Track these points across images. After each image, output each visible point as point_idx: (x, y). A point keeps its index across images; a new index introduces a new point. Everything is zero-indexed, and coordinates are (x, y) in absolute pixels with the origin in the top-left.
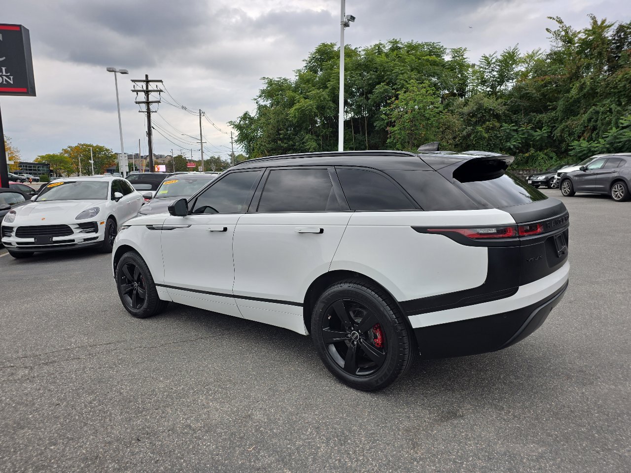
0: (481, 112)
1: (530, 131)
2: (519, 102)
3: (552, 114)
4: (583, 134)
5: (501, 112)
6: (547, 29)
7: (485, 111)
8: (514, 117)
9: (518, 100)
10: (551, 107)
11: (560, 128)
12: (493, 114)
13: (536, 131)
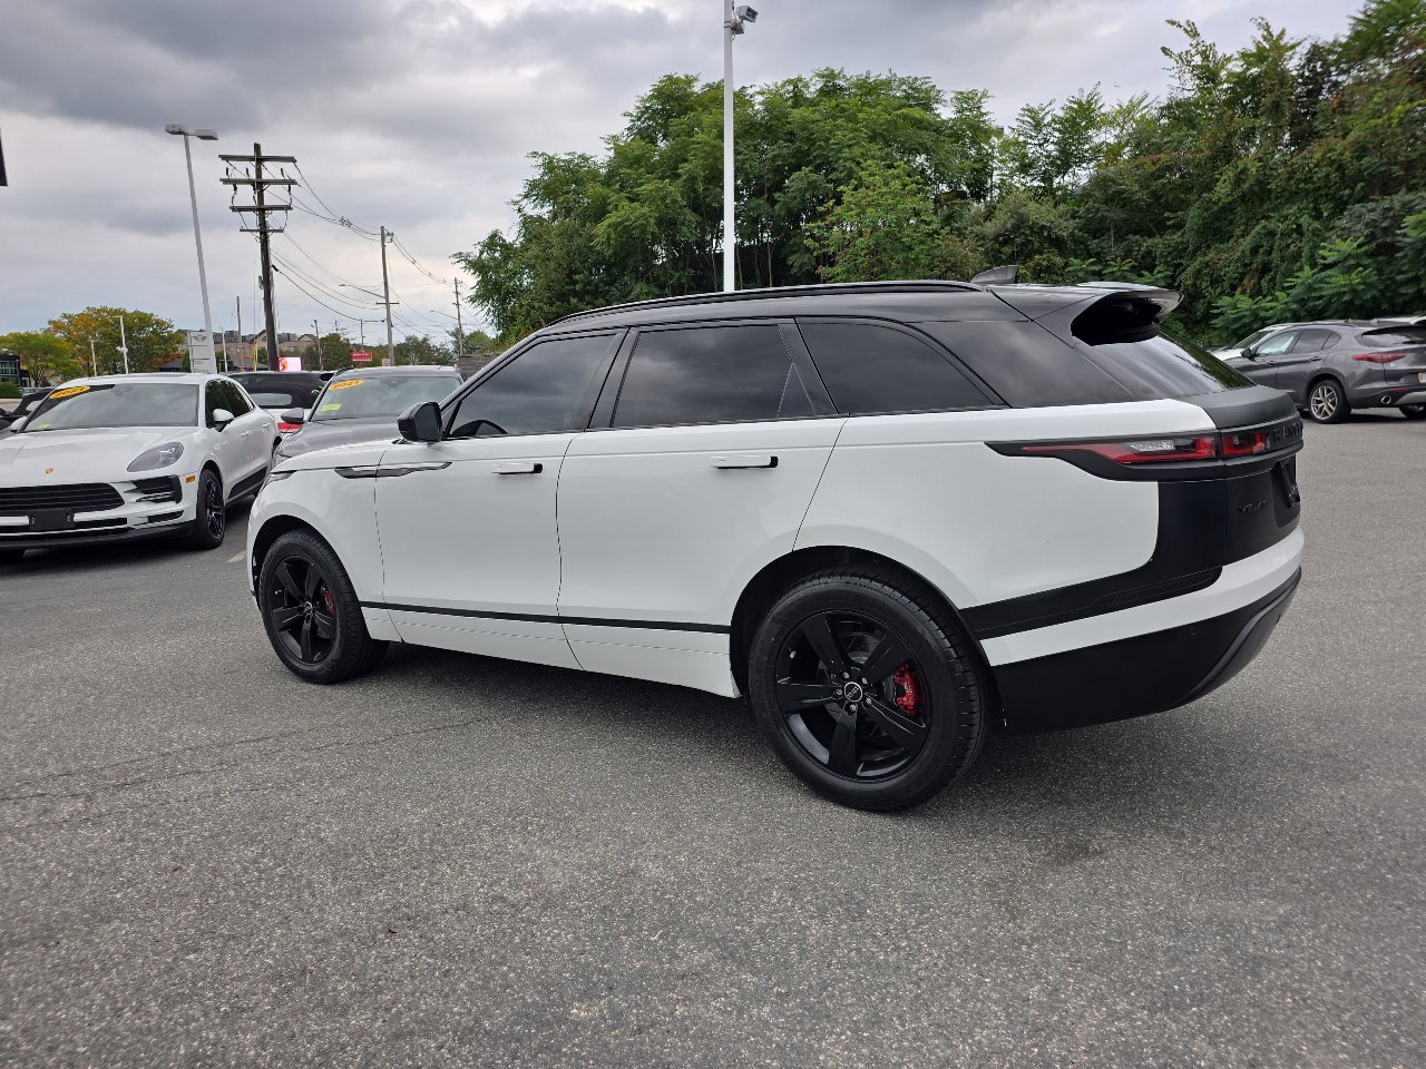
0: (1023, 233)
1: (1128, 275)
2: (1104, 211)
3: (1175, 237)
4: (1241, 280)
5: (1065, 234)
6: (1164, 50)
7: (1032, 231)
8: (1094, 243)
9: (1104, 206)
10: (1172, 223)
11: (1191, 269)
12: (1050, 239)
13: (1141, 275)
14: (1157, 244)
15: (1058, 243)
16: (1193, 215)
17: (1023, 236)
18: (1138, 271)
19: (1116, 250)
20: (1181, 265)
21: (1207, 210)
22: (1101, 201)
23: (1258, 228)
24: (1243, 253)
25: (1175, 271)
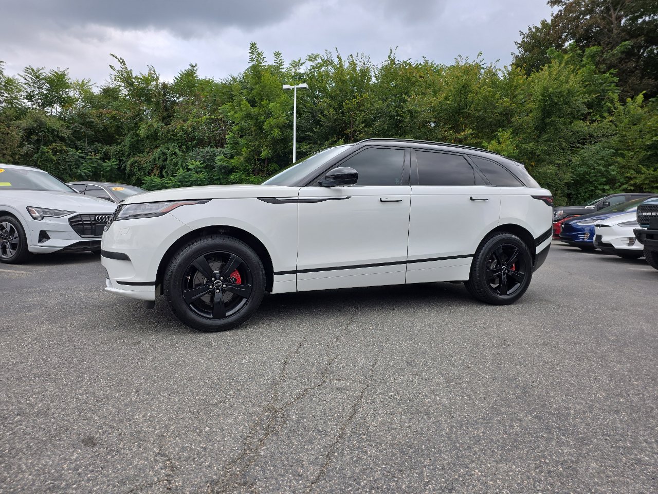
1: (99, 161)
2: (84, 129)
3: (118, 147)
4: (152, 171)
5: (66, 135)
6: (111, 66)
7: (48, 131)
8: (78, 143)
9: (83, 127)
10: (119, 141)
11: (129, 163)
12: (58, 136)
13: (105, 162)
14: (112, 149)
15: (62, 139)
16: (127, 140)
17: (43, 132)
18: (103, 160)
19: (89, 148)
20: (122, 160)
21: (133, 139)
22: (81, 124)
23: (159, 150)
24: (154, 159)
25: (120, 162)
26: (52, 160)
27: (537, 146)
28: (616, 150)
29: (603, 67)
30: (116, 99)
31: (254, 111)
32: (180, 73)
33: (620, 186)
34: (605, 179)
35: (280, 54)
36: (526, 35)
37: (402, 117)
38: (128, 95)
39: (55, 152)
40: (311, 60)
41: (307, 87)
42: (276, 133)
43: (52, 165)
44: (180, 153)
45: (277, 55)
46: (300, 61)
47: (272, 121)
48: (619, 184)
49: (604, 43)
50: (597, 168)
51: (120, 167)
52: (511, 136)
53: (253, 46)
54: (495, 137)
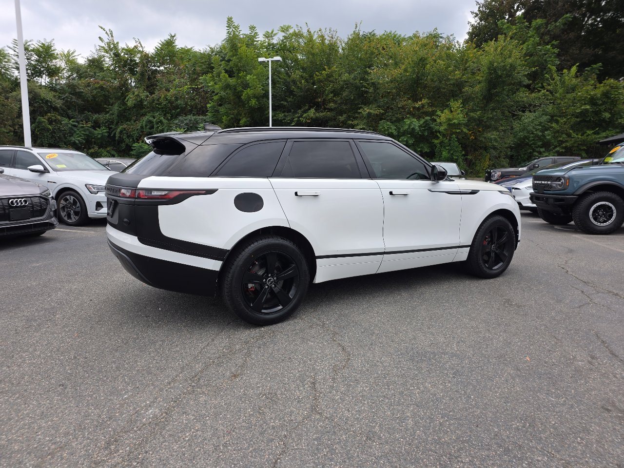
0: (38, 102)
1: (90, 129)
2: (74, 99)
3: (107, 116)
5: (59, 106)
6: (100, 38)
7: (43, 102)
8: (70, 112)
9: (74, 97)
10: (108, 110)
11: (118, 130)
12: (51, 106)
13: (95, 130)
14: (102, 117)
15: (55, 109)
16: (116, 108)
18: (94, 127)
19: (80, 117)
20: (111, 128)
21: (120, 107)
22: (71, 94)
23: (145, 119)
24: (142, 127)
25: (109, 130)
26: (48, 130)
27: (484, 114)
28: (552, 117)
29: (547, 38)
30: (101, 69)
31: (232, 81)
32: (160, 43)
33: (554, 148)
34: (541, 143)
35: (255, 27)
36: (481, 5)
37: (366, 88)
38: (112, 65)
39: (50, 122)
40: (283, 31)
41: (281, 60)
42: (253, 102)
43: (49, 134)
44: (165, 121)
45: (252, 28)
46: (272, 32)
47: (250, 91)
48: (553, 147)
49: (549, 15)
50: (535, 132)
51: (110, 134)
52: (461, 106)
53: (230, 20)
54: (447, 106)
